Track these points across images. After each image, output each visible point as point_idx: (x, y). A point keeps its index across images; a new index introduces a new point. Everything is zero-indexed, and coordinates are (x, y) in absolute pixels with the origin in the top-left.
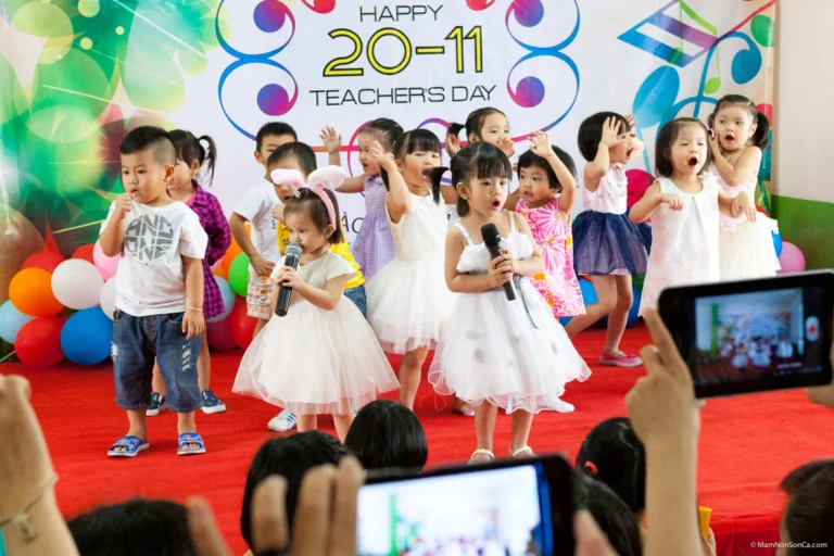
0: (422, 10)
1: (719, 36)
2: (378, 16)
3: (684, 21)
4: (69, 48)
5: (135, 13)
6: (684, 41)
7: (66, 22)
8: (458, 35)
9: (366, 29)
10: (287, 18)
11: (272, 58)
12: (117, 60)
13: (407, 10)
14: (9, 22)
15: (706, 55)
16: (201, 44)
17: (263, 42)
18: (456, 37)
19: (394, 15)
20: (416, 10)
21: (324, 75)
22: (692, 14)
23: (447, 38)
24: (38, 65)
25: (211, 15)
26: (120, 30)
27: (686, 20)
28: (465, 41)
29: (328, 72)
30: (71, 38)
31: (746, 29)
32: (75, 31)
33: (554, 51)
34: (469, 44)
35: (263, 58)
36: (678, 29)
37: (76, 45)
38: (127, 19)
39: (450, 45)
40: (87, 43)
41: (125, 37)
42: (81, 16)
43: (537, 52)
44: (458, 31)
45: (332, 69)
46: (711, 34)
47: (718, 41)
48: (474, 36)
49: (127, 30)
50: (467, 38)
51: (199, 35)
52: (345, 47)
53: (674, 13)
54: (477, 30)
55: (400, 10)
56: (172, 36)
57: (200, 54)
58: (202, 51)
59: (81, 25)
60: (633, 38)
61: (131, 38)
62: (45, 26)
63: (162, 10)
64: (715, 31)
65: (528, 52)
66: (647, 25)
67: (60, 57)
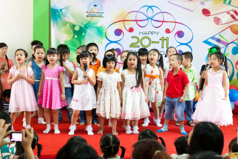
0: (154, 33)
1: (229, 43)
2: (144, 33)
3: (220, 39)
4: (72, 37)
5: (87, 30)
6: (220, 44)
7: (72, 31)
8: (163, 39)
9: (140, 36)
10: (122, 33)
11: (118, 42)
12: (82, 41)
13: (151, 33)
14: (60, 30)
15: (225, 47)
16: (102, 38)
17: (116, 38)
18: (162, 39)
19: (148, 34)
20: (153, 33)
21: (130, 47)
22: (222, 37)
23: (160, 40)
24: (65, 41)
25: (104, 31)
26: (84, 34)
27: (221, 38)
28: (164, 41)
29: (131, 46)
30: (72, 35)
31: (236, 42)
32: (74, 34)
33: (186, 44)
34: (165, 42)
35: (116, 42)
36: (219, 41)
37: (73, 37)
38: (85, 32)
39: (161, 41)
40: (76, 36)
41: (84, 36)
42: (75, 30)
43: (182, 44)
44: (163, 38)
45: (132, 45)
46: (227, 42)
47: (228, 44)
48: (167, 39)
49: (85, 34)
50: (165, 40)
51: (101, 36)
52: (135, 40)
53: (217, 37)
54: (167, 38)
55: (149, 33)
56: (95, 36)
57: (102, 40)
58: (102, 39)
59: (75, 32)
60: (206, 42)
61: (86, 36)
62: (67, 32)
63: (93, 30)
64: (228, 41)
65: (180, 44)
66: (210, 39)
67: (70, 39)
